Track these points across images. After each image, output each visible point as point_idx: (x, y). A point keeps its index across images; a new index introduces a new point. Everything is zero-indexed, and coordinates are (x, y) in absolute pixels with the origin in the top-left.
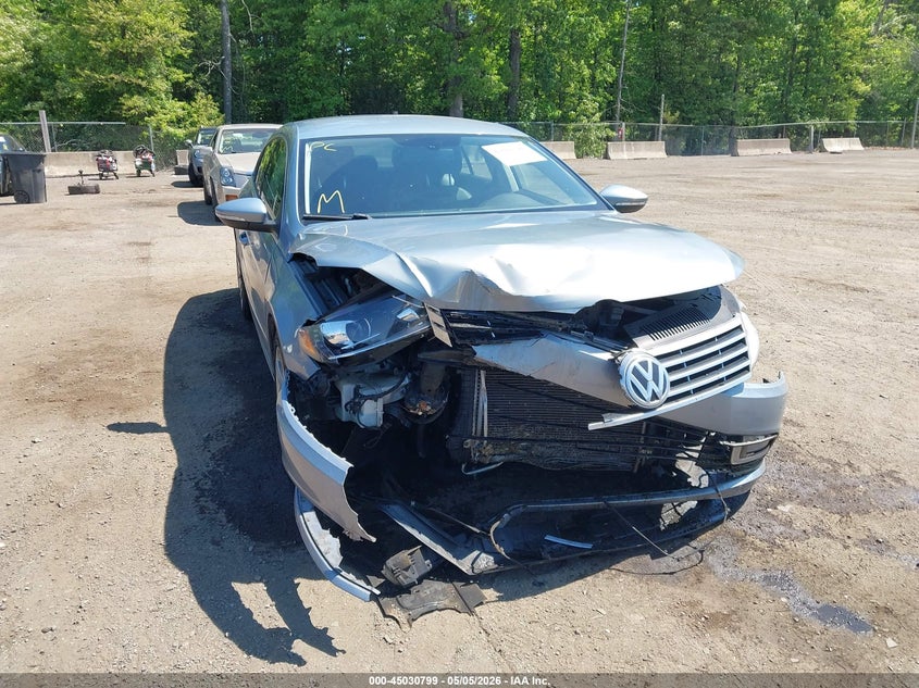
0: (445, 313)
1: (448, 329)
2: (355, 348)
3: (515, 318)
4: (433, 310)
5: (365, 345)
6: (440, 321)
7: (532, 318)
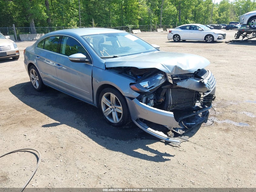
0: (172, 76)
1: (173, 80)
2: (150, 88)
3: (183, 75)
4: (169, 76)
5: (153, 87)
6: (171, 78)
7: (187, 75)
